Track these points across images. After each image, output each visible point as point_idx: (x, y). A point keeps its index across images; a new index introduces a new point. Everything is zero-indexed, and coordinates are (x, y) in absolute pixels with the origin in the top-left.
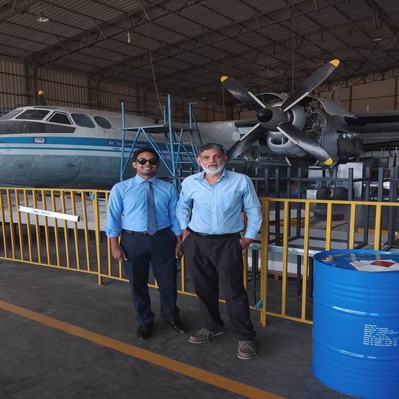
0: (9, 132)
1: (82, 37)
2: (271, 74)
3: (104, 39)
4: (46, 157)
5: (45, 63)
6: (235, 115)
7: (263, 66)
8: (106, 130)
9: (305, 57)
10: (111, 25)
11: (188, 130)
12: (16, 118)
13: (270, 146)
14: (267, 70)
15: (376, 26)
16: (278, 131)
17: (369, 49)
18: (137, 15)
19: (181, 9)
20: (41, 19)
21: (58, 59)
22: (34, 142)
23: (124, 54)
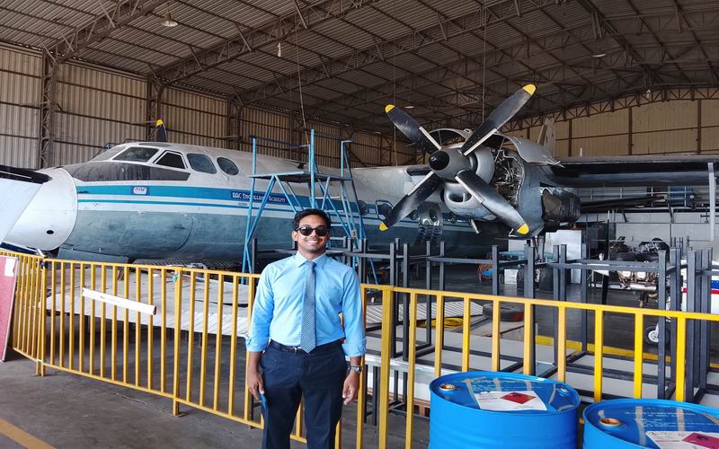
0: (101, 178)
1: (222, 48)
2: (464, 101)
3: (248, 51)
4: (147, 215)
5: (174, 82)
6: (418, 157)
7: (453, 90)
8: (231, 177)
9: (507, 79)
10: (259, 31)
11: (338, 180)
12: (115, 159)
13: (447, 204)
14: (459, 96)
15: (598, 38)
16: (457, 182)
17: (590, 68)
18: (290, 20)
19: (346, 12)
20: (167, 22)
21: (189, 76)
22: (132, 194)
23: (274, 72)
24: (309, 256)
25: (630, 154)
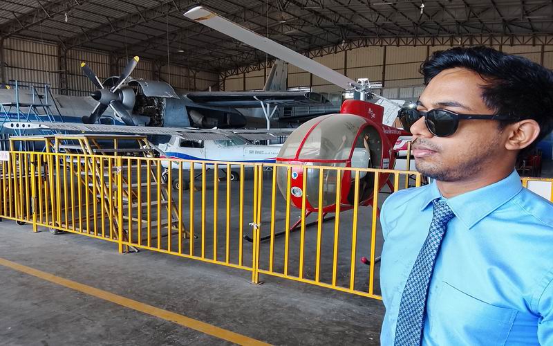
23: (82, 27)
25: (245, 90)
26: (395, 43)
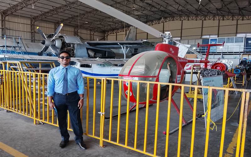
23: (41, 11)
24: (64, 66)
26: (187, 19)
